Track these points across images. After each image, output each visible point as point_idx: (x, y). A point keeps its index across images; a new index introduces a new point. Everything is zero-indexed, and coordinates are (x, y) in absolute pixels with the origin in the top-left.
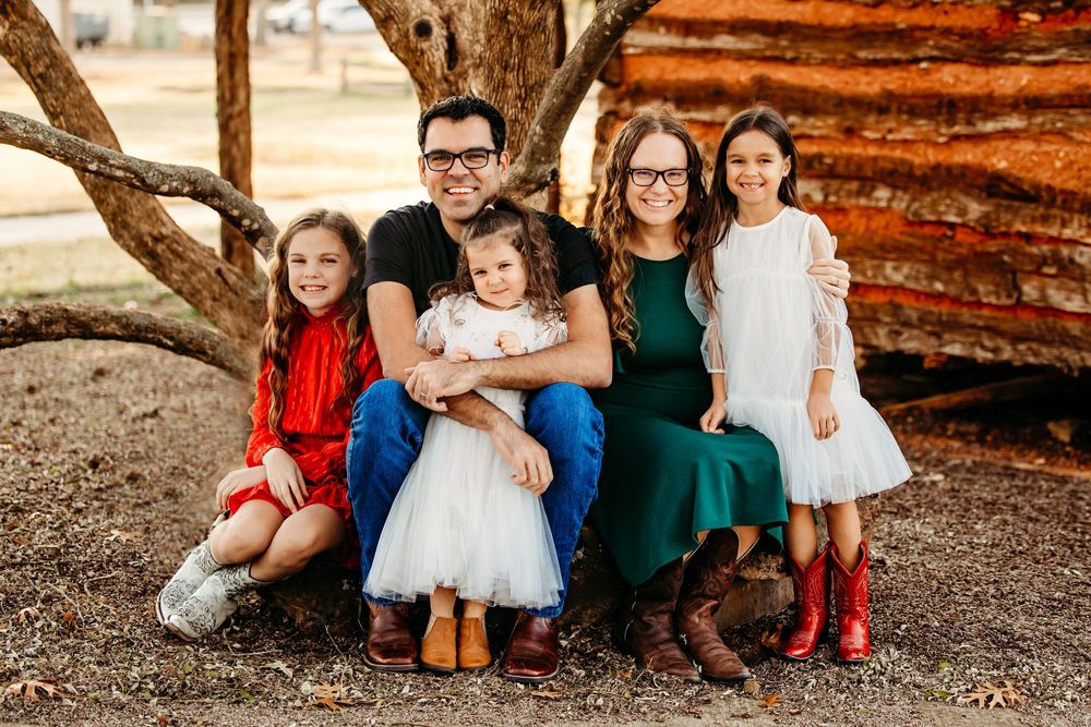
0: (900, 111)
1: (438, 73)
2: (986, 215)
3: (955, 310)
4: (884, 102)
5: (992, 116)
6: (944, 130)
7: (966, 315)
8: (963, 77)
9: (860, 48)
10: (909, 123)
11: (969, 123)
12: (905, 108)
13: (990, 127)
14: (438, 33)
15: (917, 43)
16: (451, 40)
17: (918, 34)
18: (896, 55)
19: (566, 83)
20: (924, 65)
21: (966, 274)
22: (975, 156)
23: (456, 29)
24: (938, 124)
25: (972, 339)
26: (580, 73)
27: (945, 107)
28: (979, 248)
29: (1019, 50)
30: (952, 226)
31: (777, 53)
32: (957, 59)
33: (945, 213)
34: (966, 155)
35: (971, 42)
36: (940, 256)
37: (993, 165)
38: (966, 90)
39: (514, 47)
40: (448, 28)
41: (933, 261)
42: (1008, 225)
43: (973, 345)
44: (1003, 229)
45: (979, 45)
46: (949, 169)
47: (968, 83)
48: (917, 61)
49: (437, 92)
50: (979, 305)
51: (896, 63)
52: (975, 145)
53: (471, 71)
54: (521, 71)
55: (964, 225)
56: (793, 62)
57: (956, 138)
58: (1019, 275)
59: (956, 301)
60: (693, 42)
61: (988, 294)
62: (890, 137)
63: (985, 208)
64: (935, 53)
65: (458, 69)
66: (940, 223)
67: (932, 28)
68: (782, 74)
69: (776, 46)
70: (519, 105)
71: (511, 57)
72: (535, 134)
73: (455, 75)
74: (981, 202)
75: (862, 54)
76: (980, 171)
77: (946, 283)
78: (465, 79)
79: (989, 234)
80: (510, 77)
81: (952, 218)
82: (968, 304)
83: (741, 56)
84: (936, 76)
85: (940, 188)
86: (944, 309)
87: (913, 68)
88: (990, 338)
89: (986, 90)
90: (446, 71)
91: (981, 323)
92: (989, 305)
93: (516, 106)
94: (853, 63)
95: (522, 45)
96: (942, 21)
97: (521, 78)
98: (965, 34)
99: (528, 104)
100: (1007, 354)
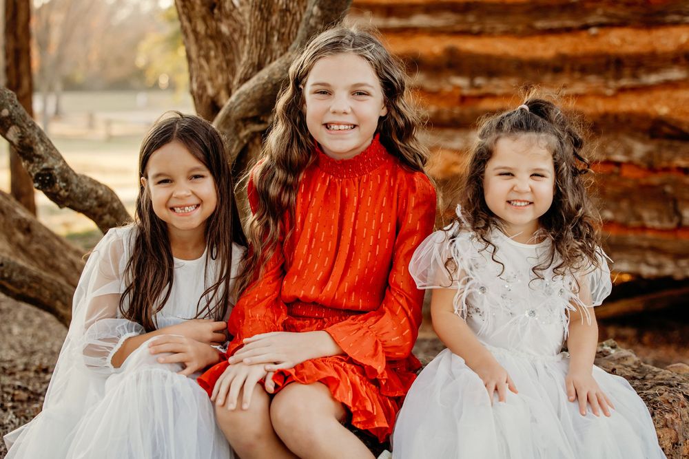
0: (573, 70)
2: (650, 154)
3: (622, 233)
4: (558, 63)
5: (652, 70)
6: (612, 84)
7: (632, 238)
8: (629, 39)
9: (537, 19)
10: (581, 79)
11: (635, 76)
12: (577, 67)
13: (653, 79)
15: (587, 12)
17: (589, 5)
18: (569, 23)
20: (594, 31)
21: (633, 203)
22: (638, 104)
24: (607, 79)
25: (637, 257)
27: (613, 65)
28: (643, 181)
29: (679, 13)
30: (618, 164)
31: (465, 27)
32: (623, 24)
33: (613, 153)
34: (631, 104)
35: (635, 9)
36: (609, 189)
37: (655, 111)
38: (631, 49)
41: (603, 194)
42: (670, 161)
43: (638, 263)
44: (664, 164)
45: (642, 11)
46: (616, 117)
47: (633, 43)
48: (586, 27)
50: (644, 228)
51: (569, 30)
52: (639, 95)
55: (630, 163)
56: (479, 34)
57: (623, 90)
58: (680, 204)
59: (624, 226)
60: (394, 22)
61: (652, 219)
63: (649, 148)
64: (604, 20)
66: (608, 162)
68: (470, 45)
69: (464, 22)
74: (643, 141)
75: (540, 24)
76: (643, 117)
77: (614, 212)
79: (652, 169)
81: (620, 158)
82: (634, 229)
83: (435, 32)
84: (604, 40)
85: (607, 133)
87: (584, 34)
88: (654, 257)
89: (649, 49)
91: (645, 244)
92: (653, 229)
94: (531, 32)
100: (669, 269)
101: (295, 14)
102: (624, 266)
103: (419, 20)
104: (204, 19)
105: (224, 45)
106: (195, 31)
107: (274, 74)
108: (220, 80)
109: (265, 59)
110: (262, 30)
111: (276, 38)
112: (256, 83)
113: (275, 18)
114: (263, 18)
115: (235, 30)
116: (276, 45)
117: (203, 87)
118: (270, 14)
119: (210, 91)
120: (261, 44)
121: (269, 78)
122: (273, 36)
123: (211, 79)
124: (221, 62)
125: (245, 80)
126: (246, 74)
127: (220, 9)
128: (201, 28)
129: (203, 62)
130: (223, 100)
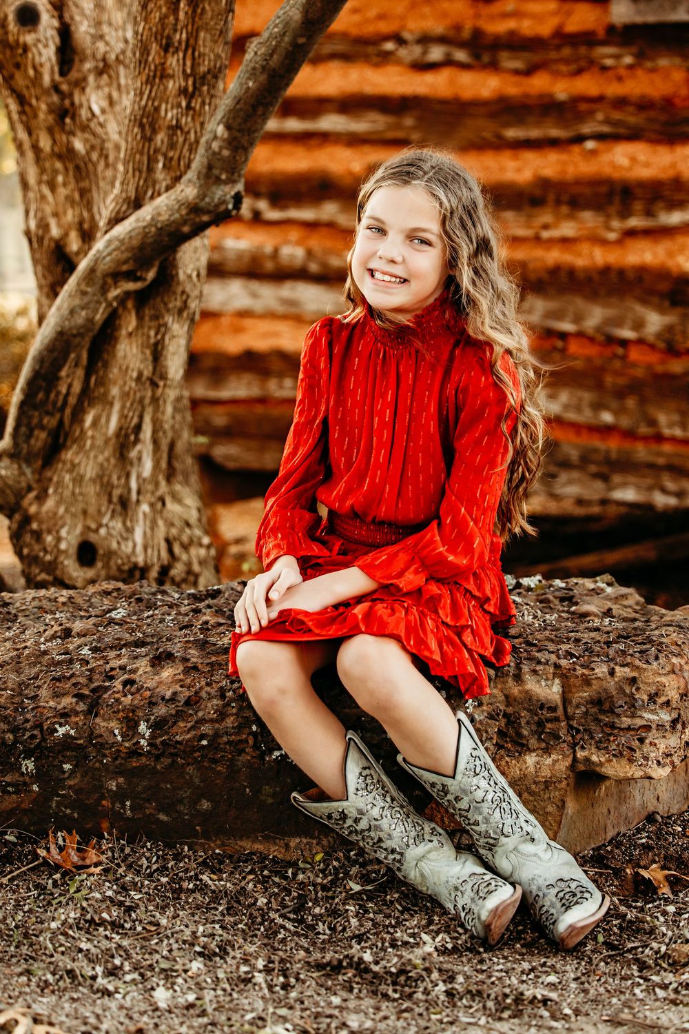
0: (558, 203)
1: (47, 80)
2: (669, 329)
3: (627, 445)
4: (538, 192)
5: (678, 206)
6: (616, 224)
7: (642, 452)
8: (642, 157)
9: (508, 125)
10: (570, 217)
11: (649, 213)
12: (565, 198)
13: (676, 218)
14: (48, 22)
15: (581, 117)
16: (65, 32)
17: (583, 107)
18: (555, 132)
19: (271, 55)
20: (590, 145)
21: (643, 401)
22: (655, 254)
23: (72, 18)
24: (608, 217)
25: (649, 481)
26: (295, 37)
27: (618, 196)
28: (659, 369)
30: (625, 343)
31: (399, 134)
32: (633, 135)
34: (644, 254)
35: (652, 114)
36: (609, 380)
37: (678, 266)
38: (644, 173)
39: (182, 15)
40: (61, 17)
41: (599, 386)
43: (650, 489)
45: (663, 117)
46: (621, 272)
47: (647, 165)
48: (580, 139)
49: (44, 107)
50: (659, 438)
51: (554, 143)
52: (656, 241)
53: (91, 79)
54: (190, 51)
55: (640, 342)
57: (631, 233)
59: (630, 435)
60: (293, 125)
61: (671, 425)
62: (545, 234)
63: (669, 319)
64: (606, 129)
65: (74, 75)
66: (609, 340)
67: (600, 99)
69: (399, 127)
70: (184, 104)
71: (175, 31)
72: (215, 137)
73: (69, 83)
74: (661, 311)
75: (511, 133)
76: (662, 274)
77: (616, 413)
78: (83, 89)
79: (673, 351)
80: (173, 62)
81: (627, 334)
82: (645, 439)
83: (353, 141)
84: (605, 158)
85: (608, 295)
86: (612, 445)
87: (576, 149)
88: (674, 480)
89: (670, 173)
90: (57, 77)
91: (661, 461)
92: (673, 440)
93: (179, 105)
94: (499, 144)
95: (194, 11)
96: (613, 89)
97: (189, 63)
98: (644, 105)
99: (196, 103)
101: (188, 132)
102: (628, 494)
103: (331, 122)
104: (50, 131)
105: (77, 168)
106: (36, 148)
107: (159, 214)
108: (70, 216)
109: (146, 192)
110: (142, 154)
111: (160, 165)
112: (134, 225)
113: (160, 138)
114: (144, 137)
115: (93, 148)
116: (160, 174)
117: (44, 226)
118: (155, 131)
119: (55, 232)
120: (140, 172)
121: (153, 219)
122: (157, 161)
123: (56, 215)
124: (73, 191)
125: (116, 220)
126: (118, 213)
127: (73, 118)
128: (45, 143)
129: (46, 190)
130: (74, 244)
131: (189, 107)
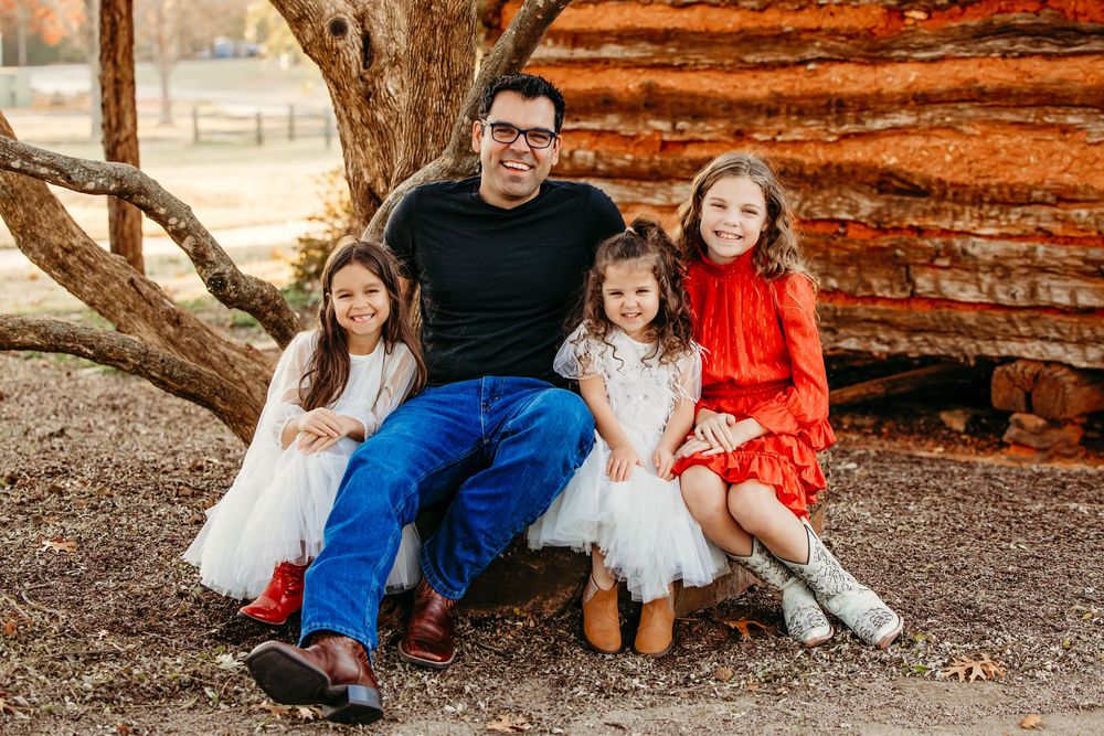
0: (788, 113)
1: (354, 72)
2: (878, 211)
3: (850, 305)
4: (773, 105)
5: (882, 114)
6: (833, 130)
7: (861, 310)
8: (851, 77)
9: (748, 52)
10: (798, 124)
11: (858, 121)
12: (794, 109)
13: (879, 124)
14: (353, 31)
15: (804, 45)
16: (366, 38)
17: (805, 36)
18: (783, 58)
19: (496, 71)
20: (811, 66)
21: (860, 269)
22: (865, 153)
23: (371, 27)
24: (827, 124)
25: (867, 333)
26: (511, 59)
27: (834, 107)
28: (872, 244)
29: (906, 48)
30: (844, 223)
32: (844, 59)
33: (836, 210)
34: (856, 153)
35: (859, 42)
36: (833, 253)
37: (883, 162)
38: (854, 89)
39: (438, 38)
40: (363, 26)
41: (826, 258)
42: (900, 219)
43: (868, 338)
44: (895, 224)
45: (866, 45)
46: (839, 167)
47: (855, 82)
48: (804, 62)
49: (353, 91)
50: (874, 299)
51: (784, 65)
52: (865, 143)
53: (387, 69)
54: (445, 62)
55: (855, 222)
56: (681, 68)
57: (845, 136)
58: (912, 268)
59: (850, 296)
60: (581, 53)
61: (882, 288)
62: (779, 138)
63: (876, 204)
64: (822, 54)
65: (374, 68)
66: (832, 221)
67: (819, 29)
68: (670, 81)
69: (663, 54)
70: (444, 98)
71: (435, 49)
72: (463, 124)
73: (371, 73)
74: (872, 198)
75: (750, 58)
76: (871, 168)
77: (840, 279)
78: (382, 77)
79: (881, 229)
80: (434, 69)
81: (844, 216)
82: (863, 299)
83: (629, 65)
84: (824, 77)
85: (831, 186)
86: (839, 305)
87: (801, 69)
88: (886, 331)
89: (874, 89)
90: (362, 69)
91: (876, 317)
92: (883, 299)
93: (441, 99)
94: (741, 67)
95: (447, 36)
96: (828, 23)
97: (445, 70)
98: (851, 35)
99: (453, 97)
100: (903, 345)
102: (851, 344)
103: (610, 51)
104: (359, 107)
105: (380, 133)
106: (350, 118)
107: (429, 176)
108: (377, 167)
109: (421, 159)
110: (417, 132)
111: (430, 139)
112: (413, 184)
113: (429, 120)
114: (417, 121)
115: (390, 118)
116: (430, 146)
117: (358, 174)
118: (425, 117)
119: (367, 178)
120: (417, 146)
122: (428, 137)
123: (367, 166)
124: (378, 149)
125: (402, 179)
126: (403, 173)
127: (375, 98)
128: (356, 115)
129: (359, 149)
130: (381, 187)
131: (447, 100)
